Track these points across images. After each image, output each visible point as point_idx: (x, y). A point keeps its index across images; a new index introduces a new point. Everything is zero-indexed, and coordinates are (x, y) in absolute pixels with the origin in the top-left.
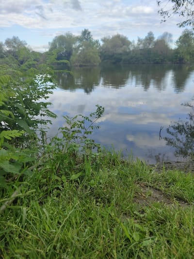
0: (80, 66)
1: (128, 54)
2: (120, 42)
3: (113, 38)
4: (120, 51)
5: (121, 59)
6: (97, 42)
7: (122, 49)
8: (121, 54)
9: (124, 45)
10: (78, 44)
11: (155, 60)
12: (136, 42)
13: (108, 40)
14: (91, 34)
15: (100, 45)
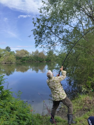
0: (5, 63)
1: (28, 57)
2: (24, 52)
3: (21, 51)
4: (24, 56)
5: (25, 60)
6: (13, 52)
7: (26, 55)
8: (25, 57)
9: (26, 53)
10: (3, 52)
11: (40, 60)
12: (31, 53)
13: (18, 51)
14: (10, 49)
15: (15, 53)
